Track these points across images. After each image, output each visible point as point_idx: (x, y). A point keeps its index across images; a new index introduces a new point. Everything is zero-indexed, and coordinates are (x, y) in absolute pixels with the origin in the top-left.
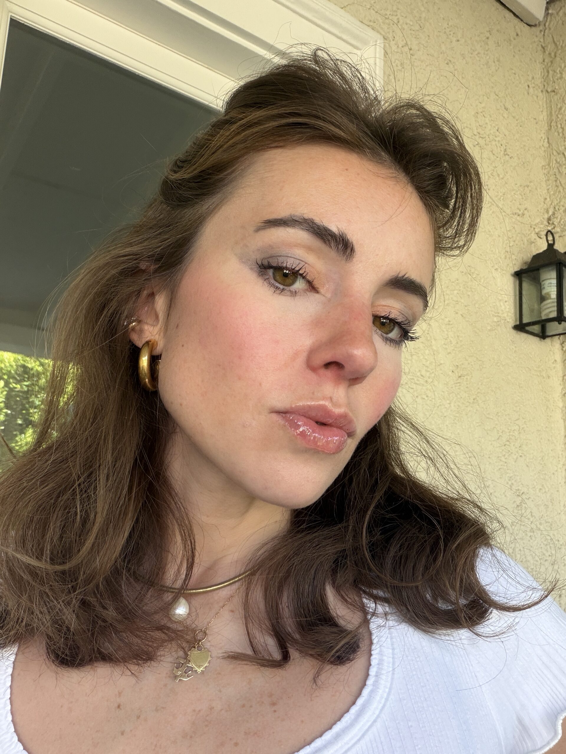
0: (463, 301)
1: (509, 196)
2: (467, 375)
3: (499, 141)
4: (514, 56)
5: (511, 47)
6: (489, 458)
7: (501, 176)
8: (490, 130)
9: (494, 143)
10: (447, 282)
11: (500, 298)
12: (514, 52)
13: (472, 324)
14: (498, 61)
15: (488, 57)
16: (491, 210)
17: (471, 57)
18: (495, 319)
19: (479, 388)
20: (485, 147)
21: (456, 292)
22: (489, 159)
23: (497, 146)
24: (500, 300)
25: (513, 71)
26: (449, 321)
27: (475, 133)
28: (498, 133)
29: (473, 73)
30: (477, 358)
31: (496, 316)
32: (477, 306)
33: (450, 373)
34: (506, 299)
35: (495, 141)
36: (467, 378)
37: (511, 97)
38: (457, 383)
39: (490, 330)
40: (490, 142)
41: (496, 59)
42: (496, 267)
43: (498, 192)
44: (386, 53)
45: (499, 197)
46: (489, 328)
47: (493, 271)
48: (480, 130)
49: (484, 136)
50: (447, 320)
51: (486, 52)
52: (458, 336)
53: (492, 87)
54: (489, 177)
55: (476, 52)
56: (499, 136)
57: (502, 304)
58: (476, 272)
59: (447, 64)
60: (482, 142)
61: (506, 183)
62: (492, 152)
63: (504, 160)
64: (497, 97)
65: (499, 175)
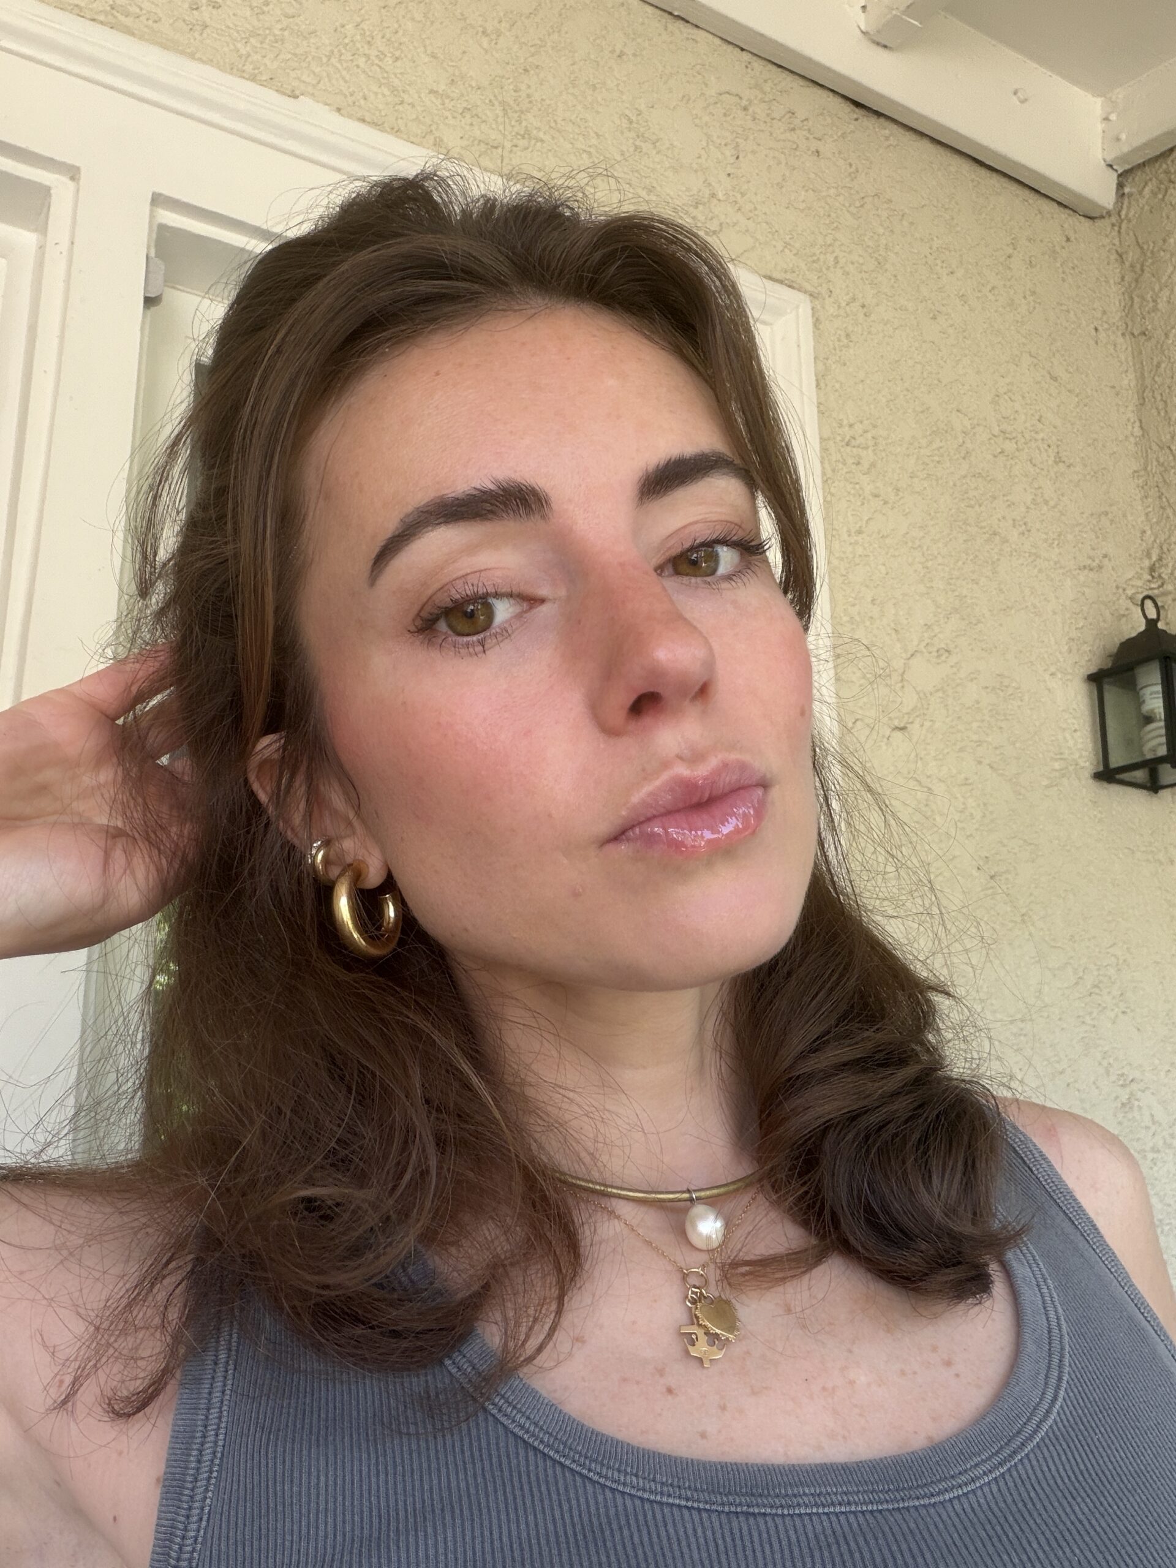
0: (990, 739)
1: (1070, 537)
2: (1007, 871)
3: (1043, 440)
4: (1064, 280)
5: (1058, 265)
6: (1060, 1019)
7: (1052, 503)
8: (1025, 422)
9: (1033, 445)
10: (957, 709)
11: (1064, 726)
12: (1064, 272)
13: (1011, 780)
14: (1033, 293)
15: (1012, 292)
16: (1036, 566)
17: (978, 298)
18: (1057, 765)
19: (1031, 894)
20: (1017, 454)
21: (975, 725)
22: (1026, 476)
23: (1039, 449)
24: (1064, 730)
25: (1064, 308)
26: (966, 779)
27: (996, 431)
28: (1040, 426)
29: (985, 326)
30: (1025, 841)
31: (1056, 760)
32: (1018, 745)
33: (975, 873)
34: (1076, 726)
35: (1036, 440)
36: (1007, 879)
37: (1063, 355)
38: (987, 889)
39: (1047, 787)
40: (1026, 443)
41: (1028, 293)
42: (1053, 669)
43: (1046, 534)
44: (817, 323)
45: (1050, 541)
46: (1045, 782)
47: (1047, 677)
48: (1004, 426)
49: (1014, 435)
50: (963, 776)
51: (1008, 284)
52: (985, 804)
53: (1024, 344)
54: (1028, 508)
55: (989, 287)
56: (1042, 430)
57: (1068, 736)
58: (1014, 685)
59: (934, 318)
60: (1010, 446)
61: (1062, 514)
62: (1031, 461)
63: (1056, 473)
64: (1035, 361)
65: (1046, 502)
